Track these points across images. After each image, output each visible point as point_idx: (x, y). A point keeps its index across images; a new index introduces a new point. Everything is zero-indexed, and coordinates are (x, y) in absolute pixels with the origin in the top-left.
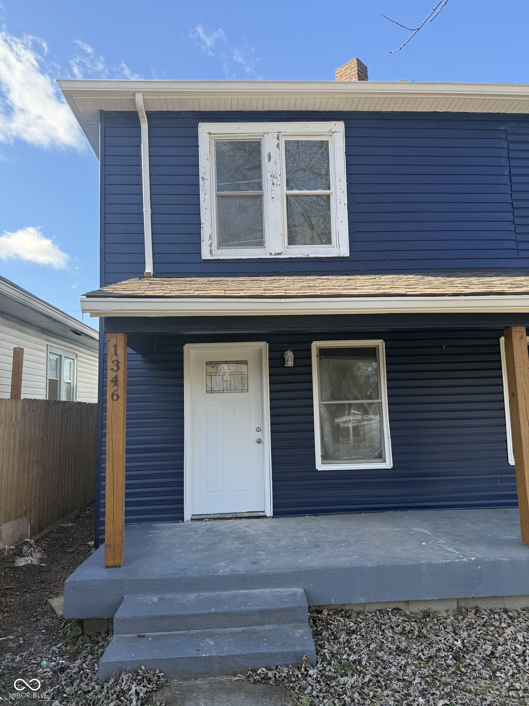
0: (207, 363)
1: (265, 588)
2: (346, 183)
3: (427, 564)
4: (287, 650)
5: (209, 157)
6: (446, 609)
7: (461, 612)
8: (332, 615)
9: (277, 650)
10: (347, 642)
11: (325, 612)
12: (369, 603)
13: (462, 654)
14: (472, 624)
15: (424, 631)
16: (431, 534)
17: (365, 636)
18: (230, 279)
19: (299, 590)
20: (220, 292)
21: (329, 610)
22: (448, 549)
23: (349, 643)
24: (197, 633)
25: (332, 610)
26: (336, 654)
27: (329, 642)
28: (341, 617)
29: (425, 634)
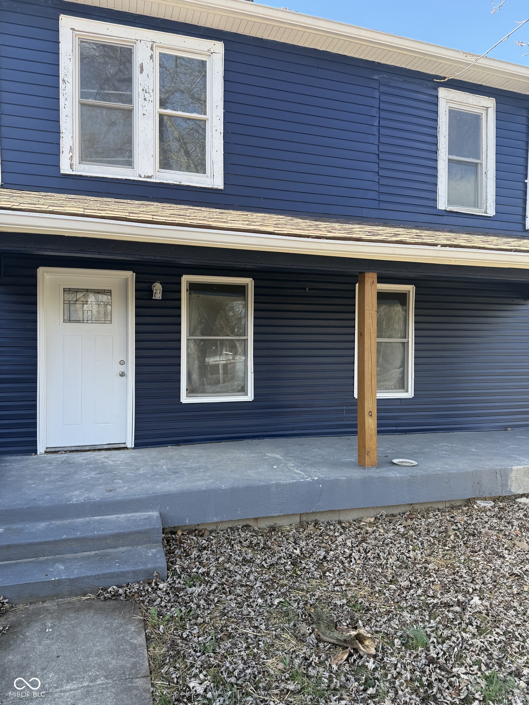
0: (65, 290)
1: (120, 514)
2: (223, 111)
3: (276, 484)
4: (138, 568)
5: (71, 57)
6: (290, 523)
7: (302, 525)
8: (186, 535)
9: (129, 569)
10: (198, 557)
11: (180, 533)
12: (221, 522)
13: (299, 560)
14: (311, 534)
15: (269, 543)
16: (283, 459)
17: (216, 551)
18: (93, 198)
19: (155, 514)
20: (79, 209)
21: (183, 531)
22: (295, 471)
23: (200, 558)
24: (47, 560)
25: (185, 531)
26: (187, 568)
27: (181, 558)
28: (195, 536)
29: (269, 545)
